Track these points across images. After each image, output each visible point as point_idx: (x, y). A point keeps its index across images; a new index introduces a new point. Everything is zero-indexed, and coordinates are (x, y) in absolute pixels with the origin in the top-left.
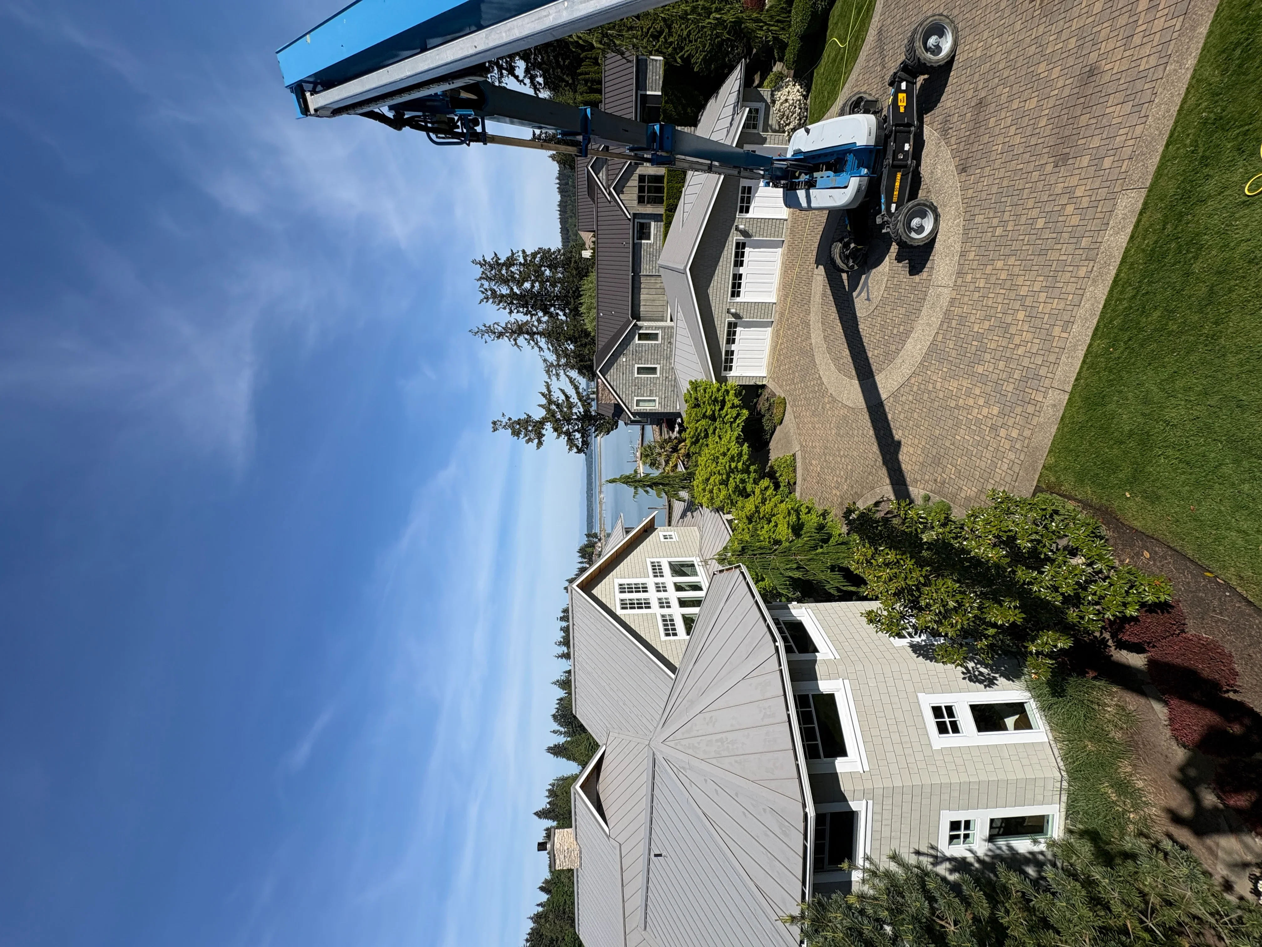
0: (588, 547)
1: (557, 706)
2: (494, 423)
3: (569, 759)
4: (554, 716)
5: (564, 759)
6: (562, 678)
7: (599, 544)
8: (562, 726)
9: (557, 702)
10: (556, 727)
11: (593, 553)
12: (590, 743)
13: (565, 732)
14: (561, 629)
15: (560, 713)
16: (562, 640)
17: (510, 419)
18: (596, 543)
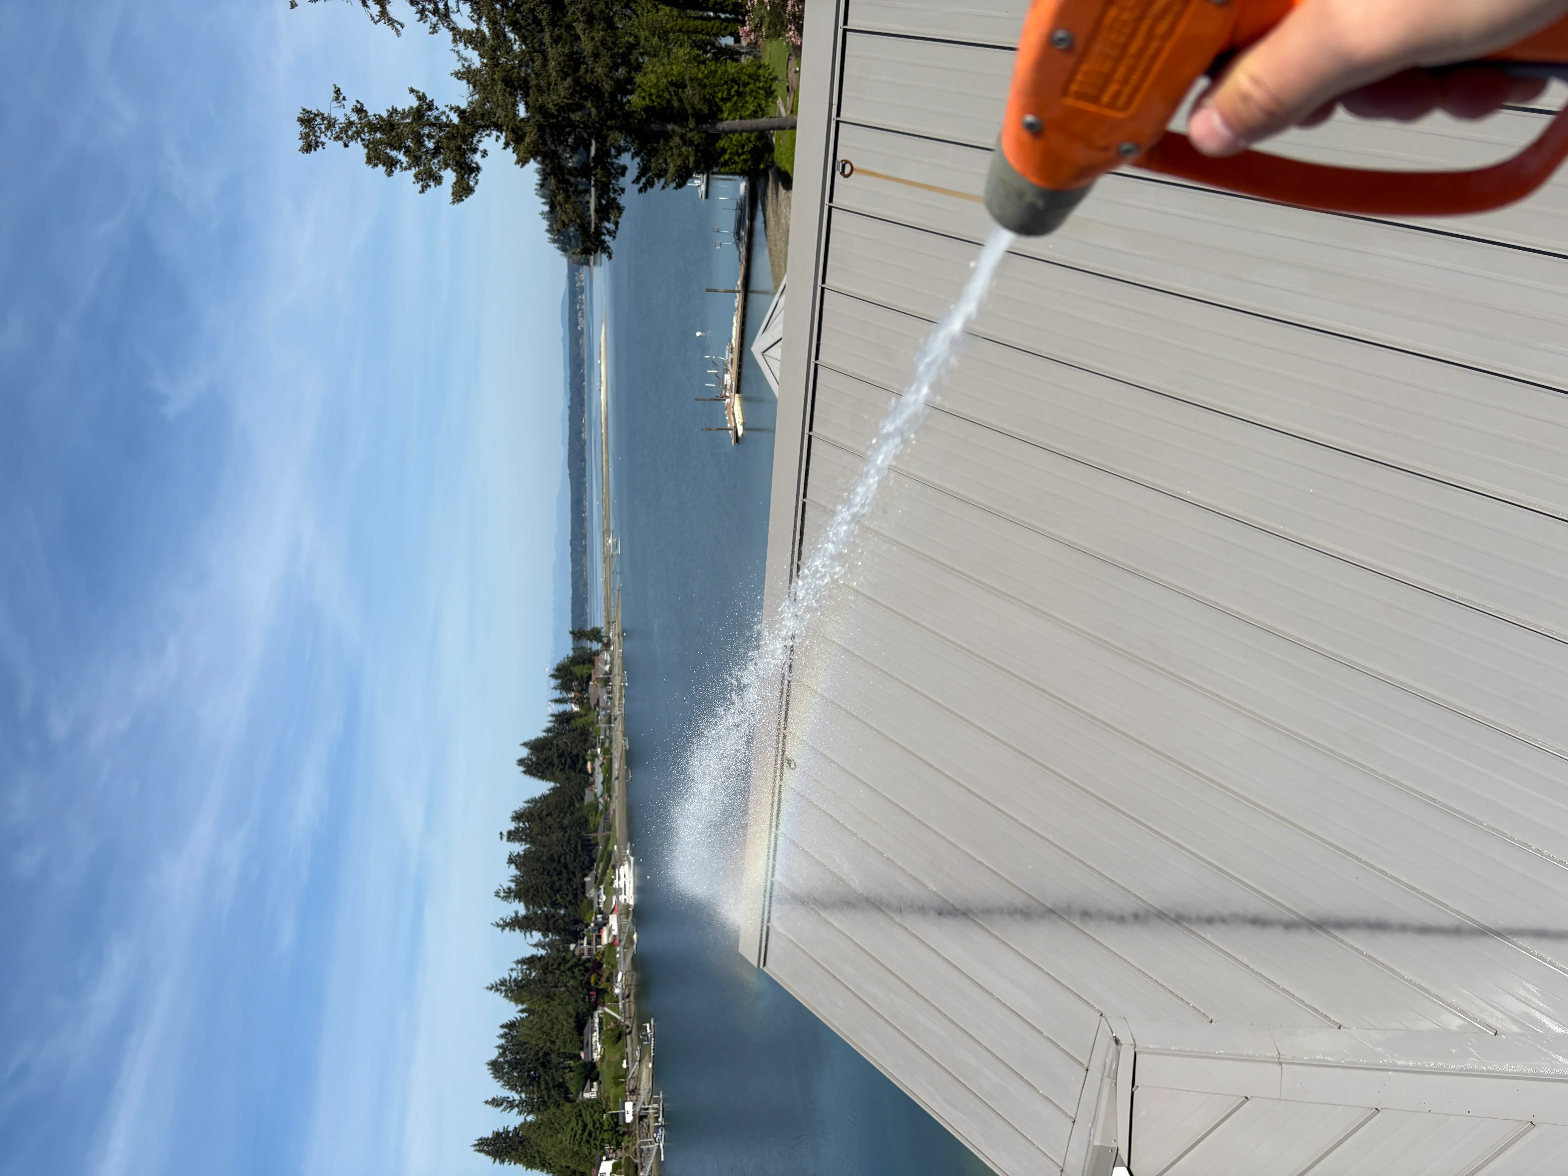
0: (579, 663)
1: (503, 1041)
2: (308, 120)
3: (530, 1164)
4: (495, 1065)
5: (520, 1167)
6: (514, 975)
7: (606, 656)
8: (513, 1088)
9: (502, 1031)
10: (499, 1090)
11: (589, 678)
12: (585, 1126)
13: (522, 1102)
14: (511, 861)
15: (509, 1057)
16: (513, 885)
17: (360, 110)
18: (597, 653)
